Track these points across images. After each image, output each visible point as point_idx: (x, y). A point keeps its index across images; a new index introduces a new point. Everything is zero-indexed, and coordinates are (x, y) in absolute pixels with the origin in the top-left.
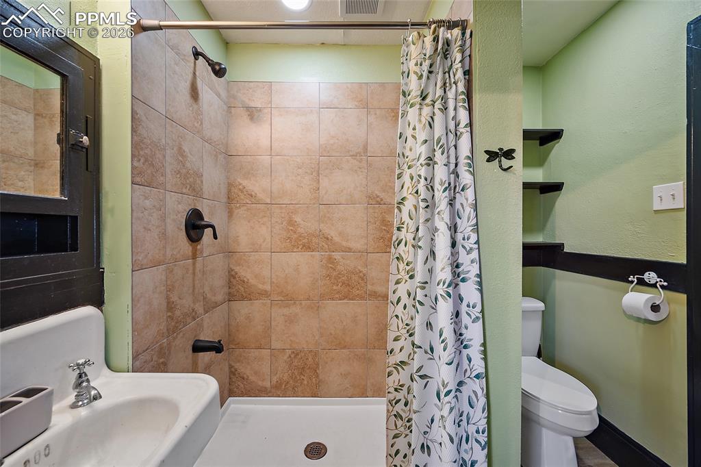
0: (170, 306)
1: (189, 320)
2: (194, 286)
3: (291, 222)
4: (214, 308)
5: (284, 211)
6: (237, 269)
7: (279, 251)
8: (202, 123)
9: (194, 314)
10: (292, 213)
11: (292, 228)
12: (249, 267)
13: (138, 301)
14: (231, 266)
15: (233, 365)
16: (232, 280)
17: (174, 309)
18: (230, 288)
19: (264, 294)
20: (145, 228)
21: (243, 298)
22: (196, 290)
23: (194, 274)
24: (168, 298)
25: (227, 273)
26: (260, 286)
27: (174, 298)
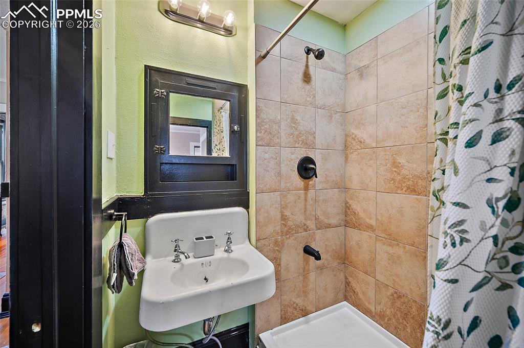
0: (284, 218)
1: (300, 230)
2: (306, 208)
3: (395, 164)
4: (326, 227)
5: (388, 153)
6: (351, 202)
7: (383, 190)
8: (314, 97)
9: (305, 227)
10: (395, 155)
11: (396, 170)
12: (358, 202)
13: (260, 210)
14: (347, 199)
15: (348, 277)
16: (347, 210)
17: (287, 220)
18: (346, 216)
19: (370, 228)
20: (264, 170)
21: (354, 227)
22: (308, 212)
23: (306, 200)
24: (282, 212)
25: (344, 205)
26: (368, 220)
27: (287, 213)
